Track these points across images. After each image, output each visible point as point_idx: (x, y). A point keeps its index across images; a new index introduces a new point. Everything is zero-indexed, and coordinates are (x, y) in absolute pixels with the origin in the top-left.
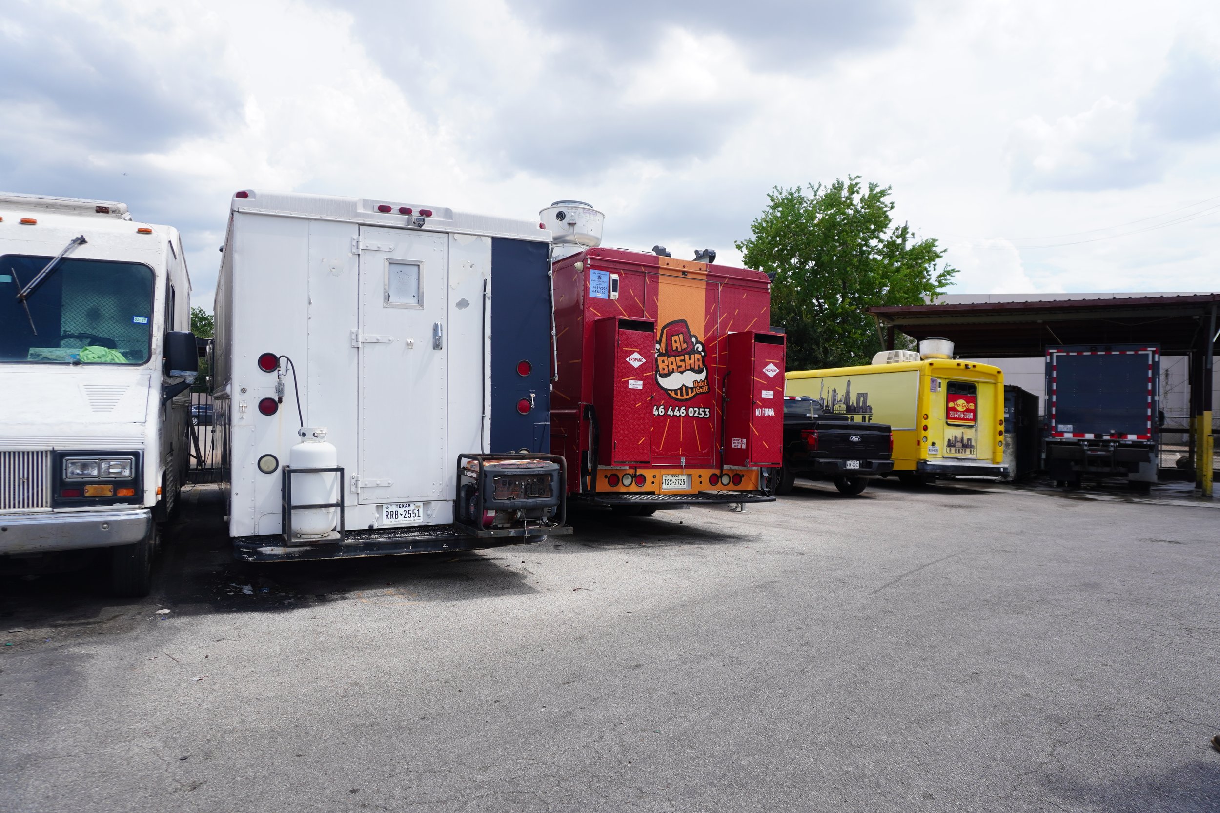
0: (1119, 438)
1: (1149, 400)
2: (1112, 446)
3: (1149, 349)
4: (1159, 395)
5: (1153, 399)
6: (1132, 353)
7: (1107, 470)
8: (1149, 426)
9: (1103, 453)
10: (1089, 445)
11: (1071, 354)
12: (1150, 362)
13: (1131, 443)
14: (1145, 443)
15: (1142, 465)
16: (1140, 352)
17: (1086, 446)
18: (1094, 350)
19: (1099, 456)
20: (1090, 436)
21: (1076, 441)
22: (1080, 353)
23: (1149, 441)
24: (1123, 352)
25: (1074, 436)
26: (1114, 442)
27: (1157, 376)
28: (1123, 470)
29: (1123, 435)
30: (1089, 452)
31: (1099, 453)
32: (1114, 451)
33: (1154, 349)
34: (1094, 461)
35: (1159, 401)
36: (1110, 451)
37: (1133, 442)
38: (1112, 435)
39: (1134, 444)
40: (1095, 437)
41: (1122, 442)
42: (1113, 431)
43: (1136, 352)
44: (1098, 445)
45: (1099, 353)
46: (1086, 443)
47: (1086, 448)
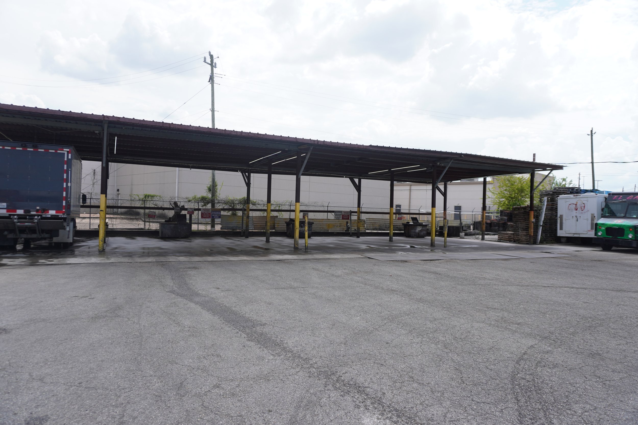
0: (42, 213)
1: (65, 186)
2: (36, 219)
3: (65, 150)
4: (71, 182)
5: (67, 185)
6: (54, 151)
7: (34, 236)
8: (64, 204)
9: (30, 224)
10: (19, 218)
11: (6, 148)
12: (66, 159)
13: (50, 216)
14: (60, 216)
15: (61, 231)
16: (59, 152)
17: (15, 219)
18: (24, 147)
19: (27, 227)
20: (20, 212)
21: (7, 215)
22: (14, 148)
23: (64, 215)
24: (47, 150)
25: (7, 212)
26: (38, 216)
27: (70, 169)
28: (46, 235)
29: (45, 210)
30: (19, 224)
31: (26, 224)
32: (37, 223)
33: (68, 150)
34: (23, 230)
35: (71, 187)
36: (35, 223)
37: (52, 215)
38: (37, 211)
39: (53, 217)
40: (25, 212)
41: (44, 216)
42: (38, 208)
43: (56, 150)
44: (26, 218)
45: (28, 149)
46: (15, 217)
47: (15, 221)
